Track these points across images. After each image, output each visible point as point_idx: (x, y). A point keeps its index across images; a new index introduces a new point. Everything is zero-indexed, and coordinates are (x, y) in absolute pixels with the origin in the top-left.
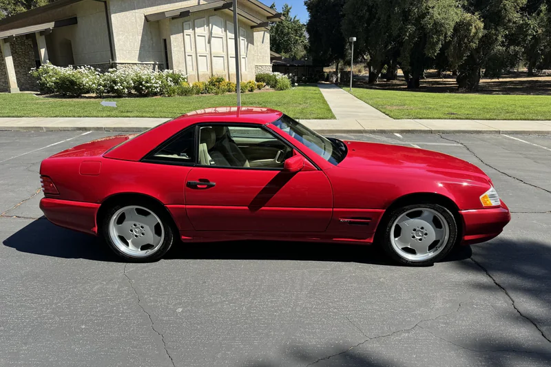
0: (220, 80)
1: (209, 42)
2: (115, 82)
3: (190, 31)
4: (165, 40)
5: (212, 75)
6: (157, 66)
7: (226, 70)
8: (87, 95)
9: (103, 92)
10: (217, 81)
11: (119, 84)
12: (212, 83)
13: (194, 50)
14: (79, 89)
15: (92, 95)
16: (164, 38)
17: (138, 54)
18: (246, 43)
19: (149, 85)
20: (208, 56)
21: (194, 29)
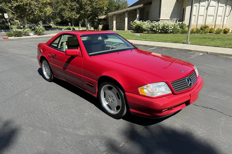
0: (206, 27)
1: (207, 9)
2: (154, 27)
3: (197, 4)
4: (184, 9)
5: (205, 25)
6: (178, 21)
7: (214, 23)
8: (144, 32)
9: (149, 31)
10: (204, 28)
11: (155, 28)
12: (201, 29)
13: (197, 13)
14: (141, 29)
15: (146, 32)
16: (184, 8)
17: (170, 15)
18: (230, 9)
19: (167, 28)
20: (205, 16)
21: (199, 3)
